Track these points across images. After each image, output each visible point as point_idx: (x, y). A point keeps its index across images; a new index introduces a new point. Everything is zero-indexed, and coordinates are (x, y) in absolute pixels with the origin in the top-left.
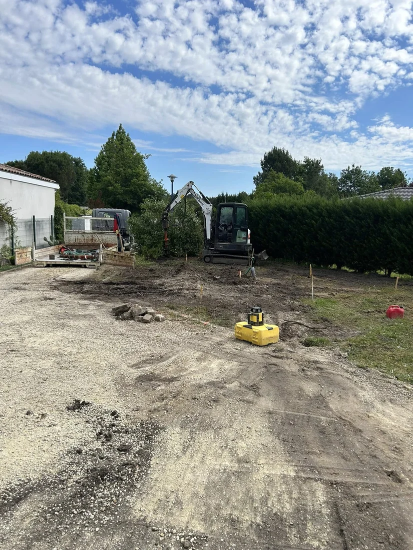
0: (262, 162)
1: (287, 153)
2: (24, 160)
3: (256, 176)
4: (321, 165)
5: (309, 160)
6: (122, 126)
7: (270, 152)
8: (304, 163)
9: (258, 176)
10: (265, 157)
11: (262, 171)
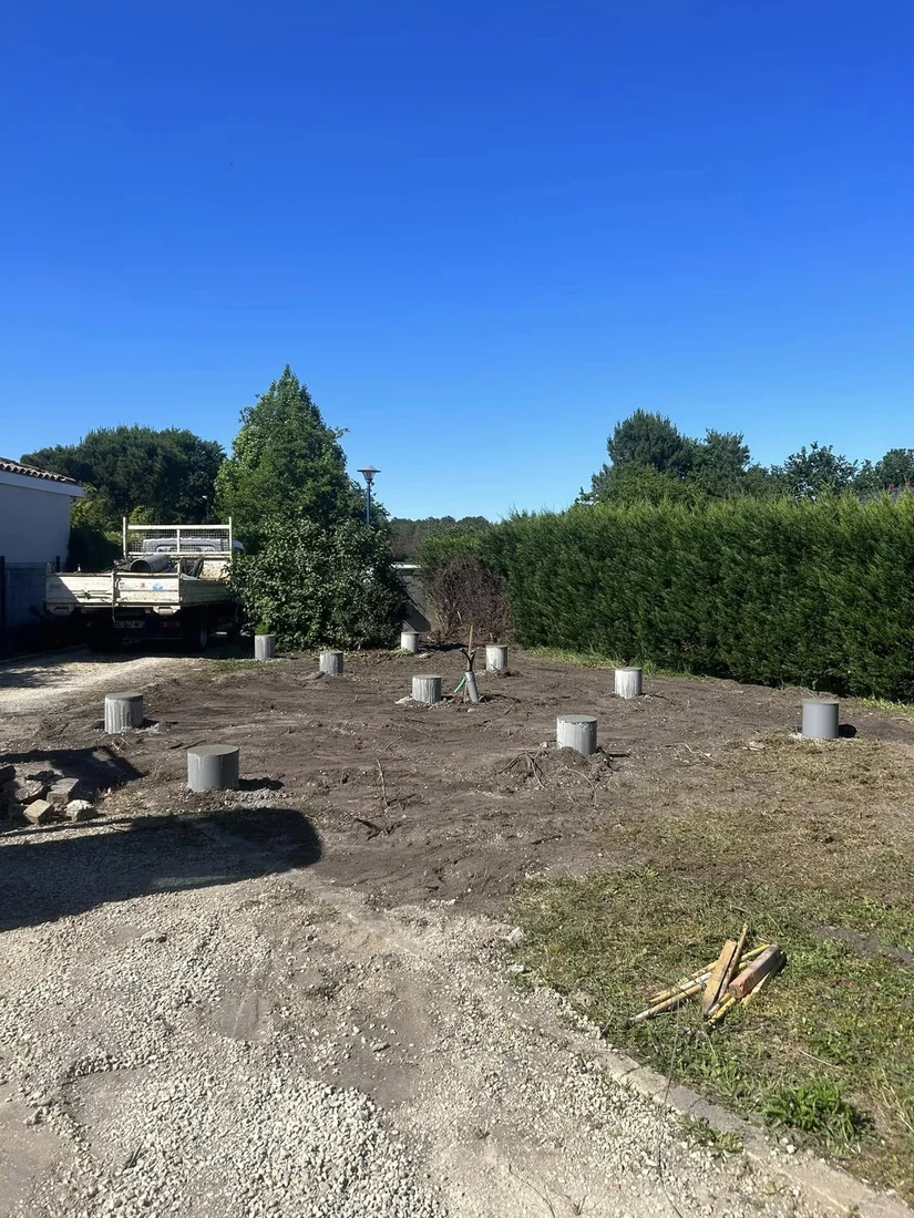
0: (610, 442)
1: (667, 422)
2: (77, 445)
3: (598, 474)
4: (742, 445)
5: (717, 436)
6: (291, 369)
7: (627, 421)
8: (706, 444)
9: (601, 473)
10: (617, 432)
11: (610, 464)
